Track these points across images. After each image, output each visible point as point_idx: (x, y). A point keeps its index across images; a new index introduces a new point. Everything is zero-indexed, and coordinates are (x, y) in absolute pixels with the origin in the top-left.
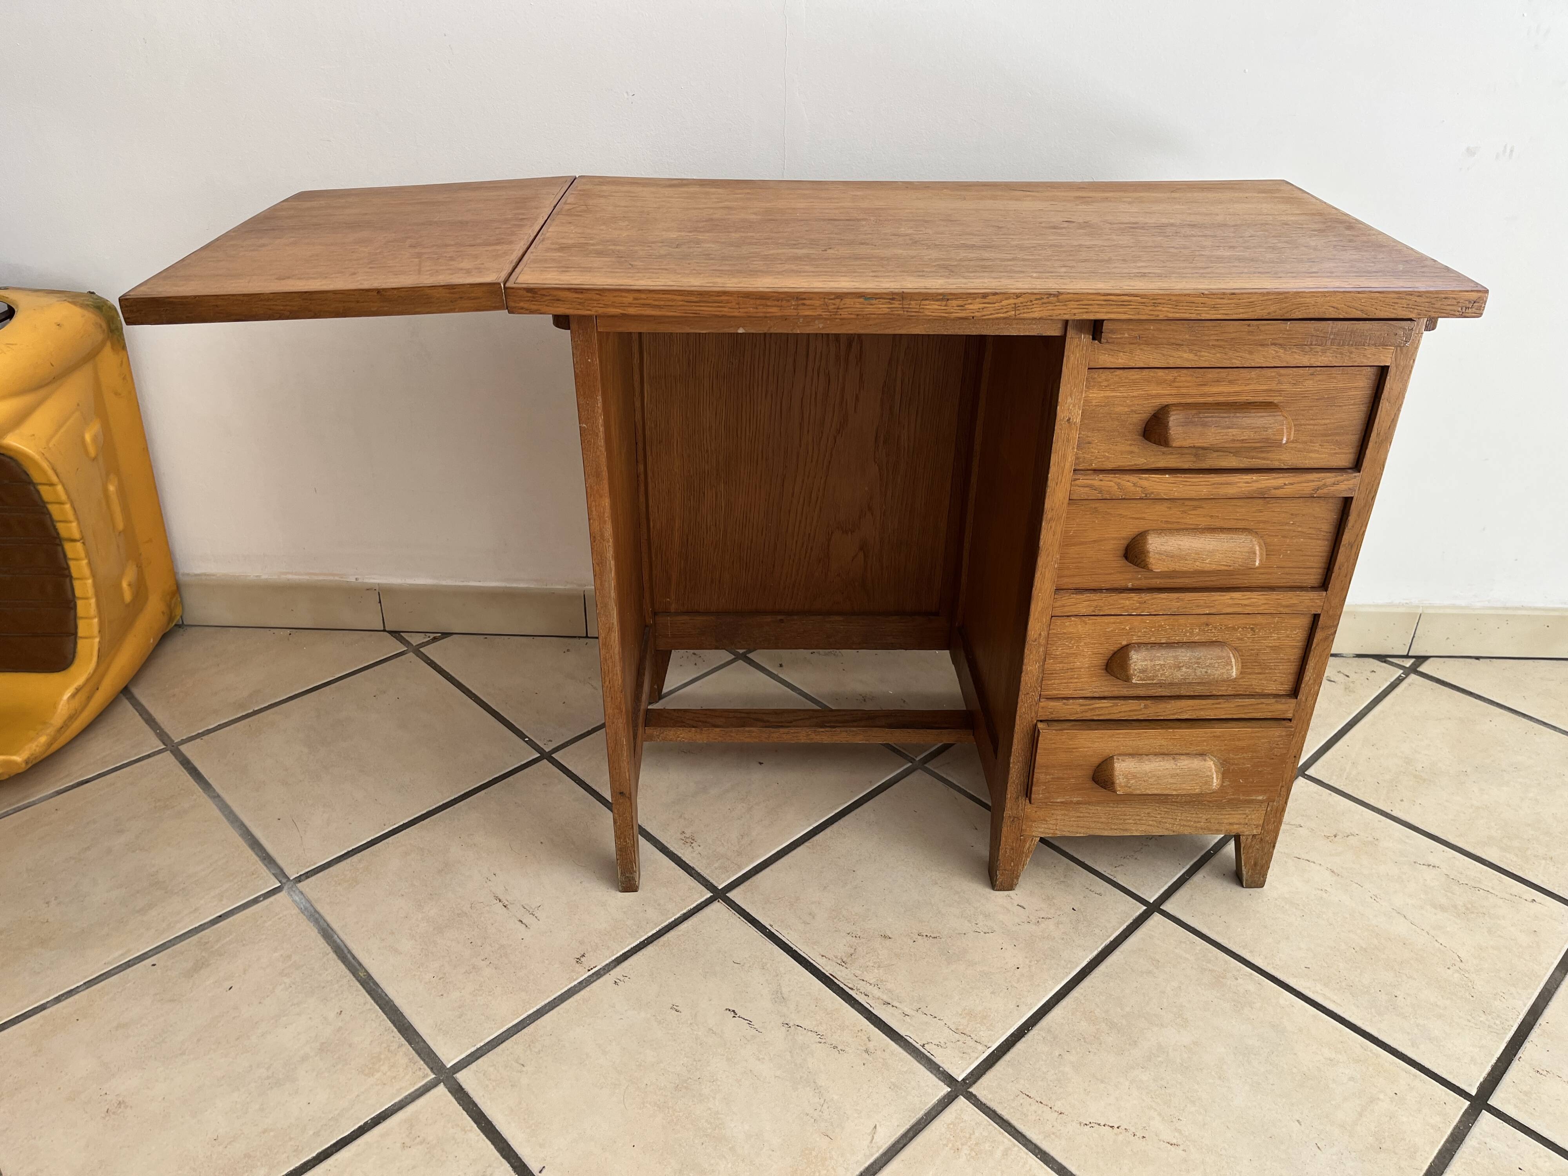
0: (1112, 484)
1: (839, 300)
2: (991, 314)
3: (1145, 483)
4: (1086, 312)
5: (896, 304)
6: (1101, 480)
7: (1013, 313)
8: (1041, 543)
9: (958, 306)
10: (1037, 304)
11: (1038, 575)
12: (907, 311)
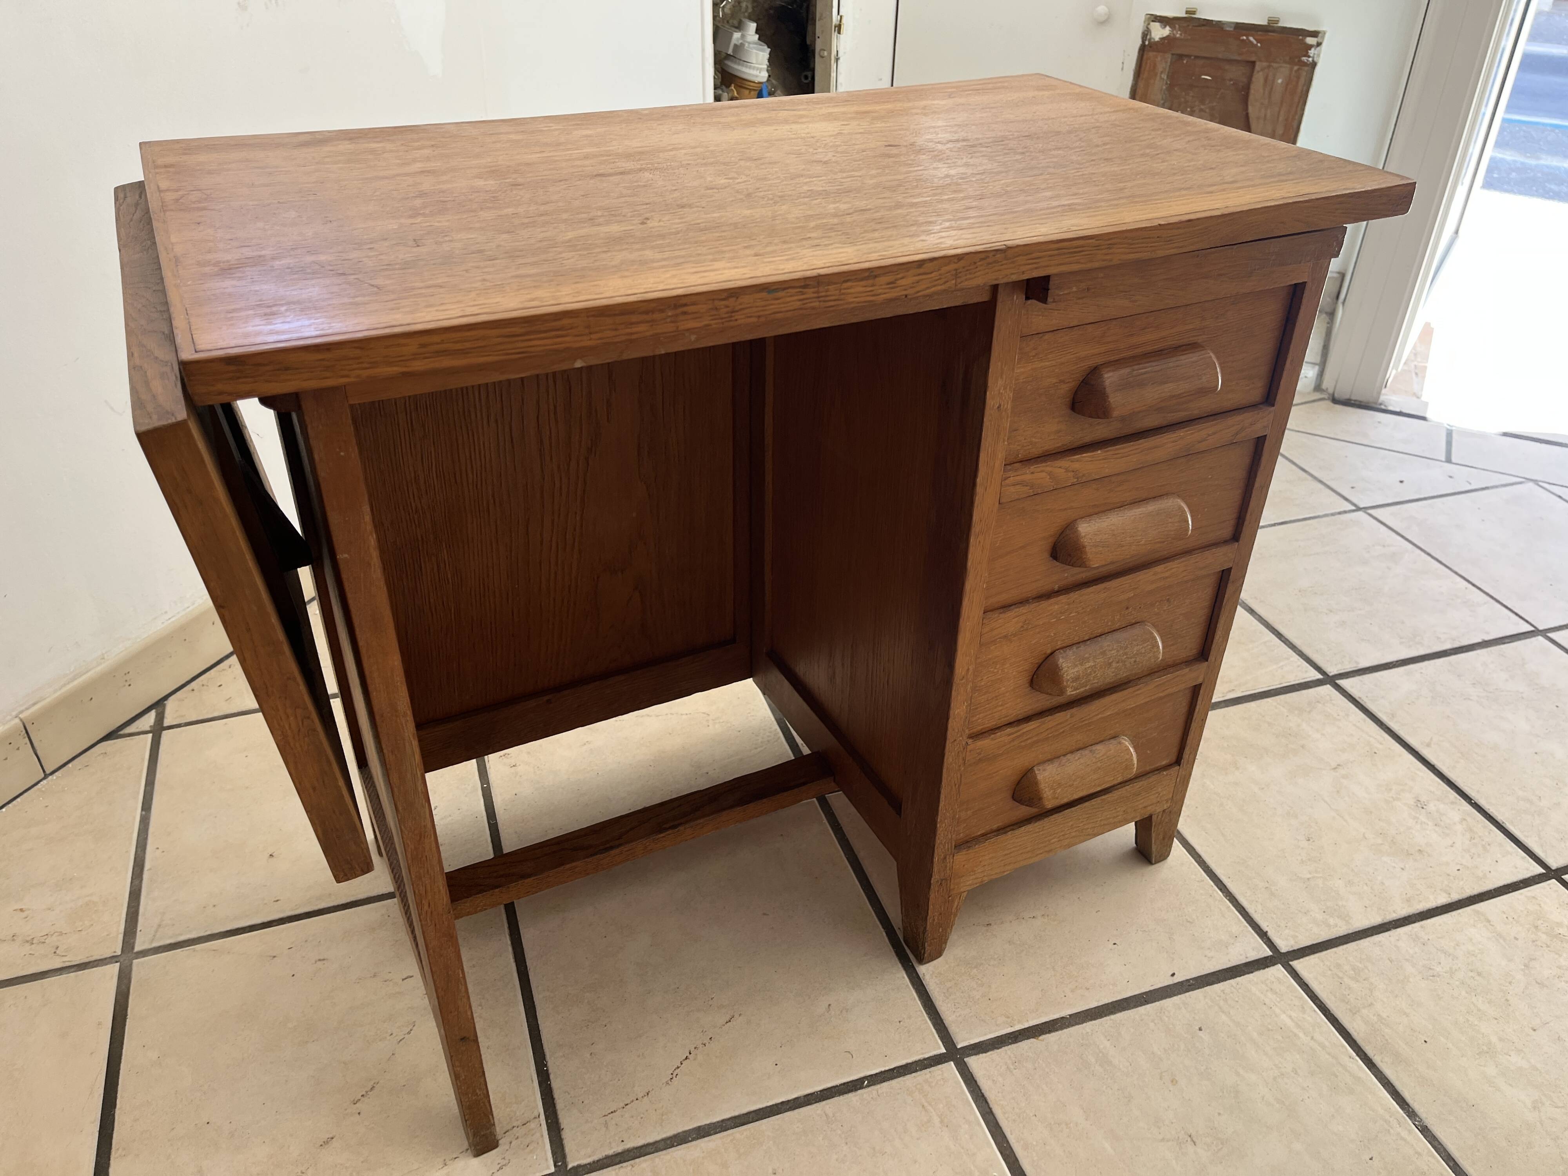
0: (1044, 474)
1: (734, 299)
2: (928, 288)
3: (1076, 466)
4: (1036, 268)
6: (1032, 473)
7: (954, 282)
8: (969, 564)
9: (888, 284)
10: (981, 265)
11: (966, 602)
12: (824, 301)
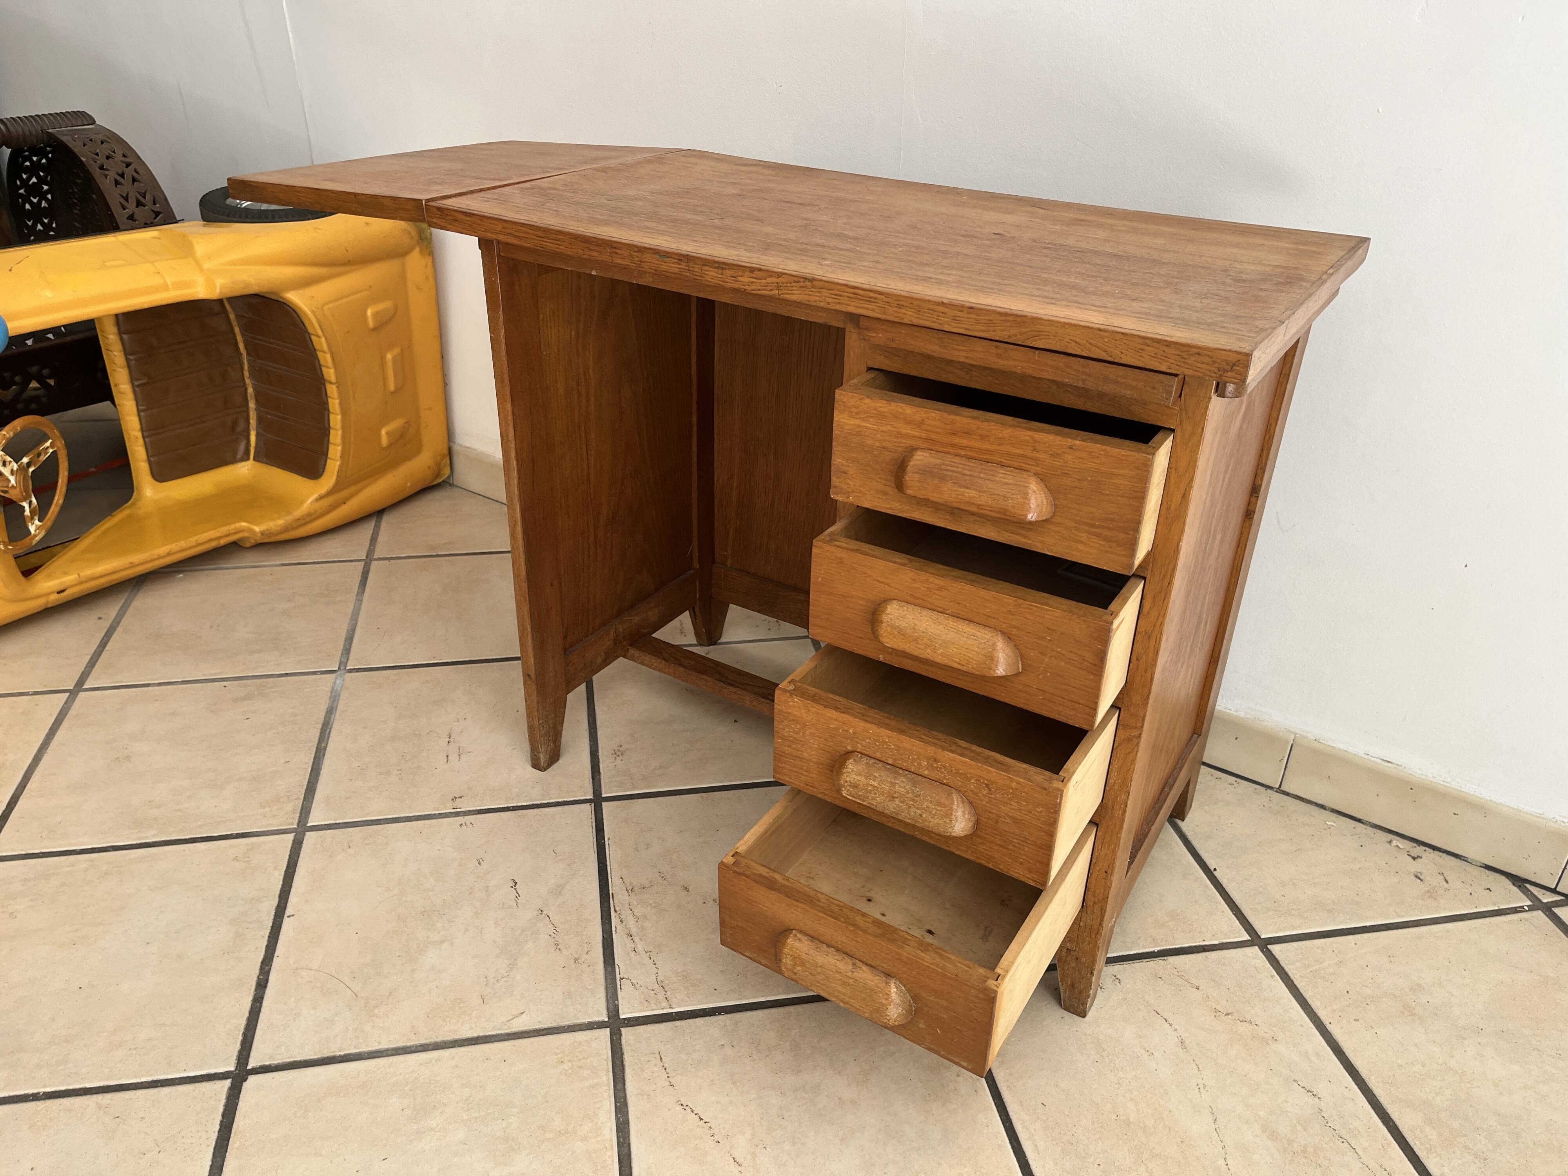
1: (641, 253)
2: (759, 290)
5: (683, 266)
7: (777, 291)
9: (732, 277)
10: (796, 286)
12: (691, 274)
